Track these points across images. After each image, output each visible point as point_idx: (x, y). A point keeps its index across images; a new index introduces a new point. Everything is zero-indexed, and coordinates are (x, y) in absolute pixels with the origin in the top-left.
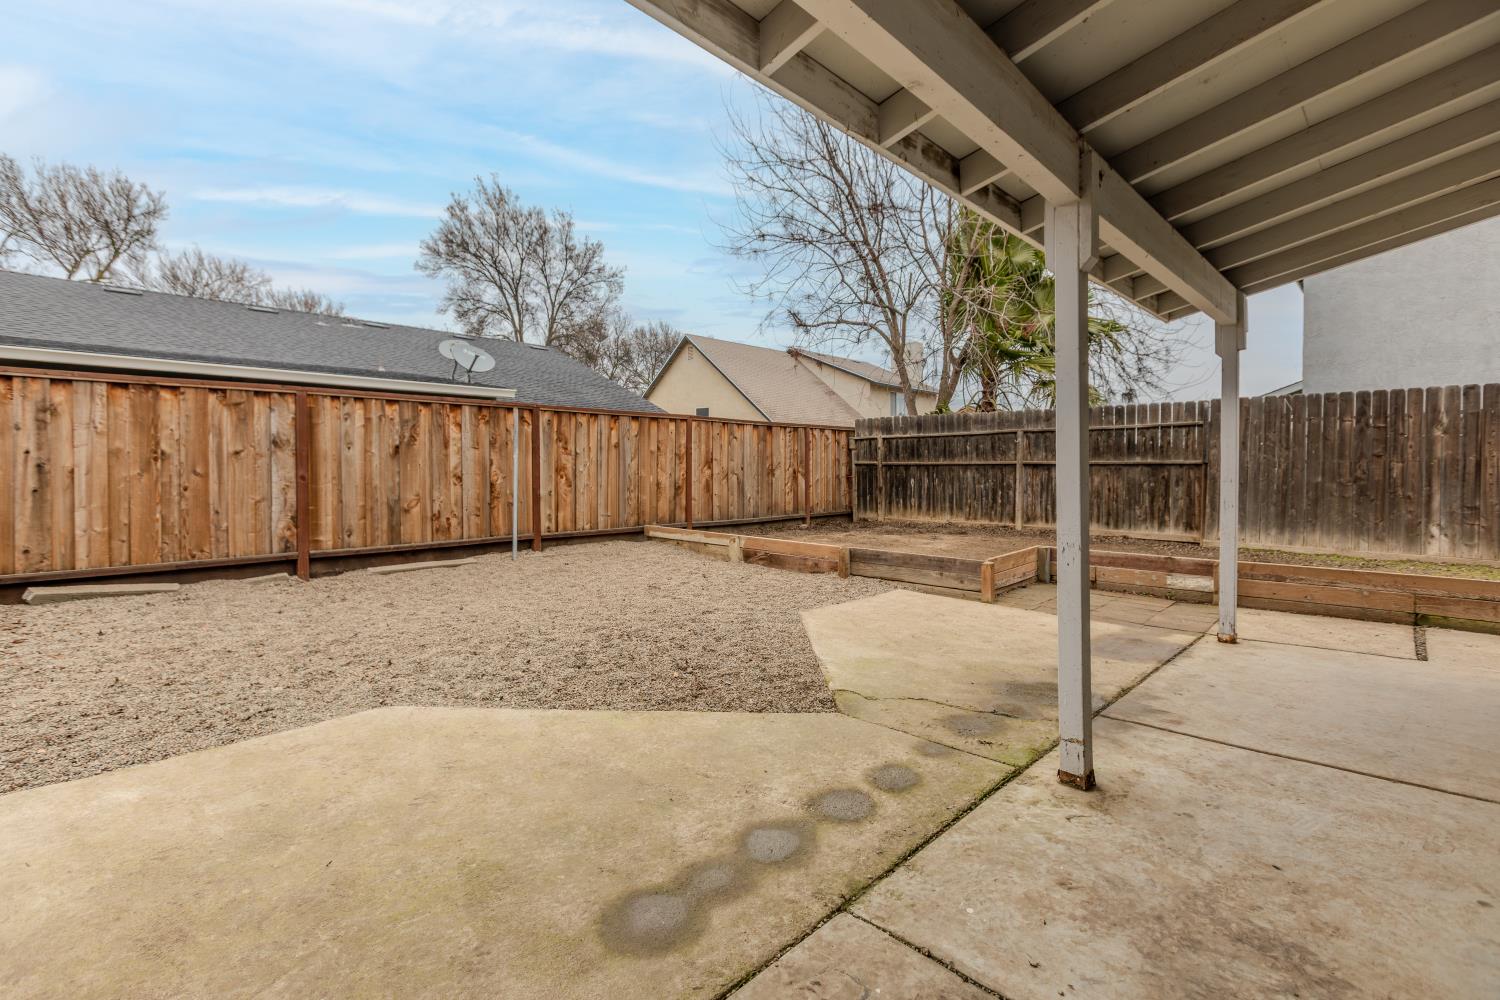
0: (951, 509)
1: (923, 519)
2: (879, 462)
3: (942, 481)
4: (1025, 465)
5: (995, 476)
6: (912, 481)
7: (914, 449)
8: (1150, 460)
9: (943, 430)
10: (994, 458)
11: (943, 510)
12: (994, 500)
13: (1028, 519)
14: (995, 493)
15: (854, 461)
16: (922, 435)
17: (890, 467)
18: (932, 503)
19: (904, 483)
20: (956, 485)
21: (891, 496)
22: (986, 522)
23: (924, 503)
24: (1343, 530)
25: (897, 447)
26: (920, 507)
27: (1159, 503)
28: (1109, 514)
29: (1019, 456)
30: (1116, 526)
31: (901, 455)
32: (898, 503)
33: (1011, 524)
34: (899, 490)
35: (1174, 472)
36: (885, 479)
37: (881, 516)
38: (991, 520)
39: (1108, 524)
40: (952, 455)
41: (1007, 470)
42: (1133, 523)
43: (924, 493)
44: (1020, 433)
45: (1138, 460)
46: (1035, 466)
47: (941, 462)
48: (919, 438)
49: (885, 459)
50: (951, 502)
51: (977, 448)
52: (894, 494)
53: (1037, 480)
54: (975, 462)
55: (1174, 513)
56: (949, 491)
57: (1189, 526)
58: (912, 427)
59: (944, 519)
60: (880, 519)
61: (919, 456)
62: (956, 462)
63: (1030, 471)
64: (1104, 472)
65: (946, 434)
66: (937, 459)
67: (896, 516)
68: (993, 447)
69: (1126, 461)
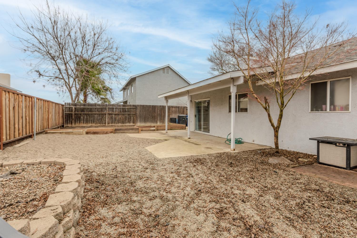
0: (92, 123)
1: (84, 125)
2: (73, 113)
3: (90, 117)
4: (108, 114)
5: (101, 116)
6: (82, 117)
7: (83, 110)
8: (128, 113)
9: (90, 106)
10: (101, 112)
11: (90, 123)
12: (101, 120)
13: (108, 124)
14: (101, 119)
15: (64, 113)
16: (85, 107)
17: (76, 114)
18: (87, 122)
19: (80, 118)
20: (93, 118)
21: (76, 120)
22: (100, 125)
23: (85, 122)
24: (151, 122)
25: (78, 109)
26: (84, 123)
27: (130, 120)
28: (122, 122)
29: (107, 112)
30: (123, 124)
31: (79, 111)
32: (78, 122)
33: (105, 125)
34: (78, 119)
35: (131, 115)
36: (74, 117)
37: (73, 125)
38: (101, 124)
39: (122, 124)
40: (92, 112)
41: (104, 115)
42: (126, 123)
43: (85, 119)
44: (107, 108)
45: (127, 113)
46: (110, 114)
47: (89, 113)
48: (84, 108)
49: (75, 112)
50: (92, 121)
51: (98, 110)
52: (77, 120)
53: (110, 116)
54: (97, 113)
55: (131, 121)
56: (91, 119)
57: (134, 123)
58: (82, 105)
59: (90, 125)
60: (73, 126)
61: (84, 112)
62: (93, 113)
63: (108, 115)
64: (121, 115)
65: (91, 107)
66: (88, 112)
67: (77, 125)
68: (101, 110)
69: (125, 113)
